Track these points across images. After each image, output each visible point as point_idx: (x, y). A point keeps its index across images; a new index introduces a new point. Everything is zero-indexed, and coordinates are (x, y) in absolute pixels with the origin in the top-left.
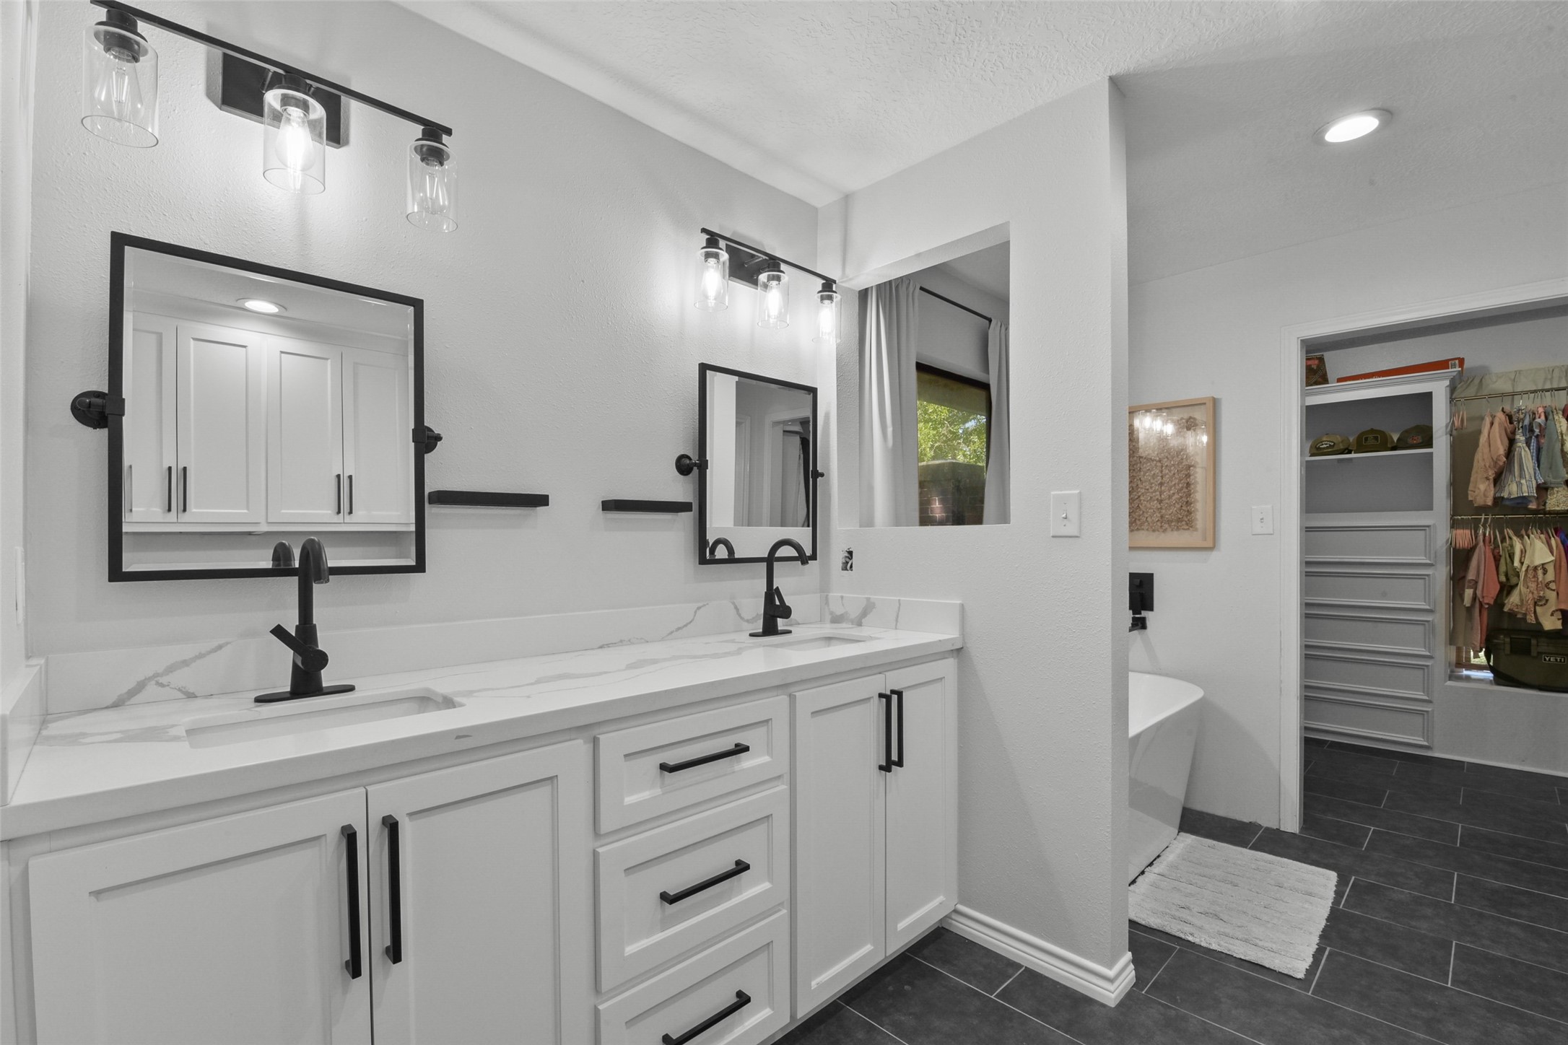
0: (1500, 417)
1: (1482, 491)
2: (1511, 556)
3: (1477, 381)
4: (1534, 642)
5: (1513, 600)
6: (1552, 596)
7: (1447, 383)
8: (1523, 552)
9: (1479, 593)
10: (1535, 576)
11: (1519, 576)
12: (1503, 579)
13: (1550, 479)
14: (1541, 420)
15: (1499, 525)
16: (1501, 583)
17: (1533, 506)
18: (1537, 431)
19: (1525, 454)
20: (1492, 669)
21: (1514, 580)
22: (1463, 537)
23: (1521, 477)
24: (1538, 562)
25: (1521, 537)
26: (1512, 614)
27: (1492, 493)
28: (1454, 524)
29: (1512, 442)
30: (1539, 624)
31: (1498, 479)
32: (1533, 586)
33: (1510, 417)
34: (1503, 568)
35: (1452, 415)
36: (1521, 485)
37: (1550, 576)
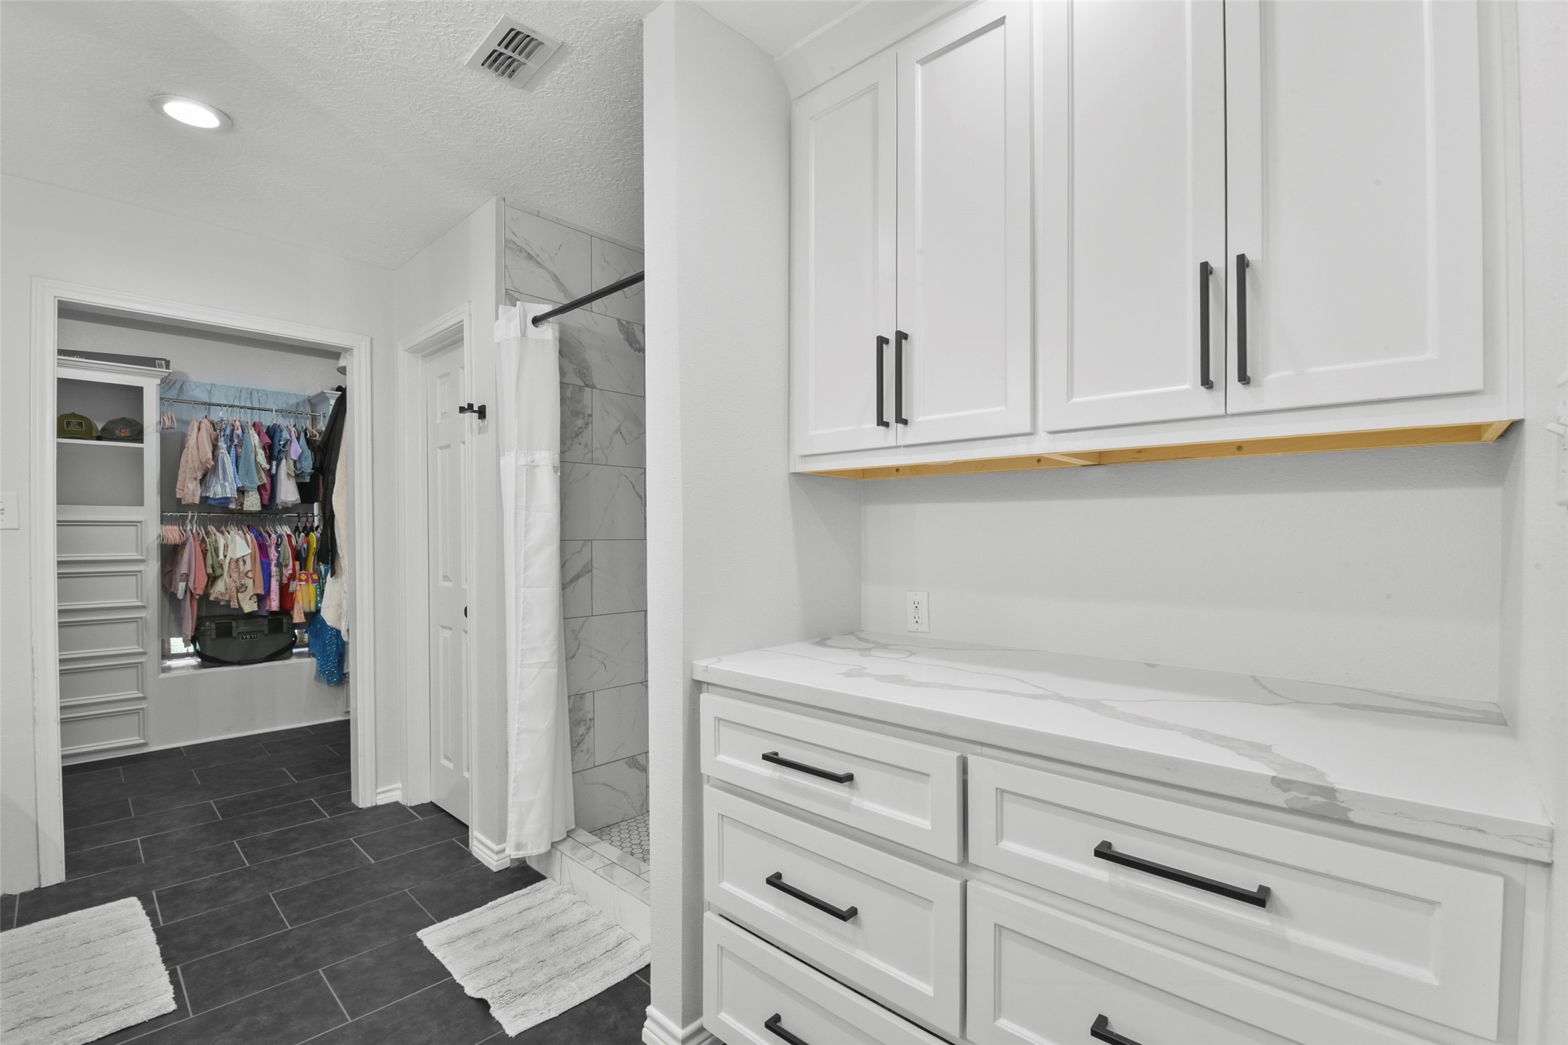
0: (206, 424)
1: (190, 490)
2: (216, 550)
3: (178, 385)
4: (234, 624)
5: (220, 587)
6: (249, 583)
7: (158, 381)
8: (226, 546)
9: (191, 585)
10: (237, 567)
11: (222, 568)
12: (210, 571)
13: (247, 484)
14: (239, 432)
15: (203, 523)
16: (208, 575)
17: (232, 506)
18: (236, 441)
19: (227, 460)
20: (197, 653)
21: (218, 572)
22: (173, 533)
23: (225, 479)
24: (239, 555)
25: (222, 533)
26: (217, 602)
27: (198, 494)
28: (164, 521)
29: (215, 447)
30: (240, 608)
31: (203, 481)
32: (235, 575)
33: (213, 424)
34: (209, 561)
35: (162, 414)
36: (223, 488)
37: (248, 566)
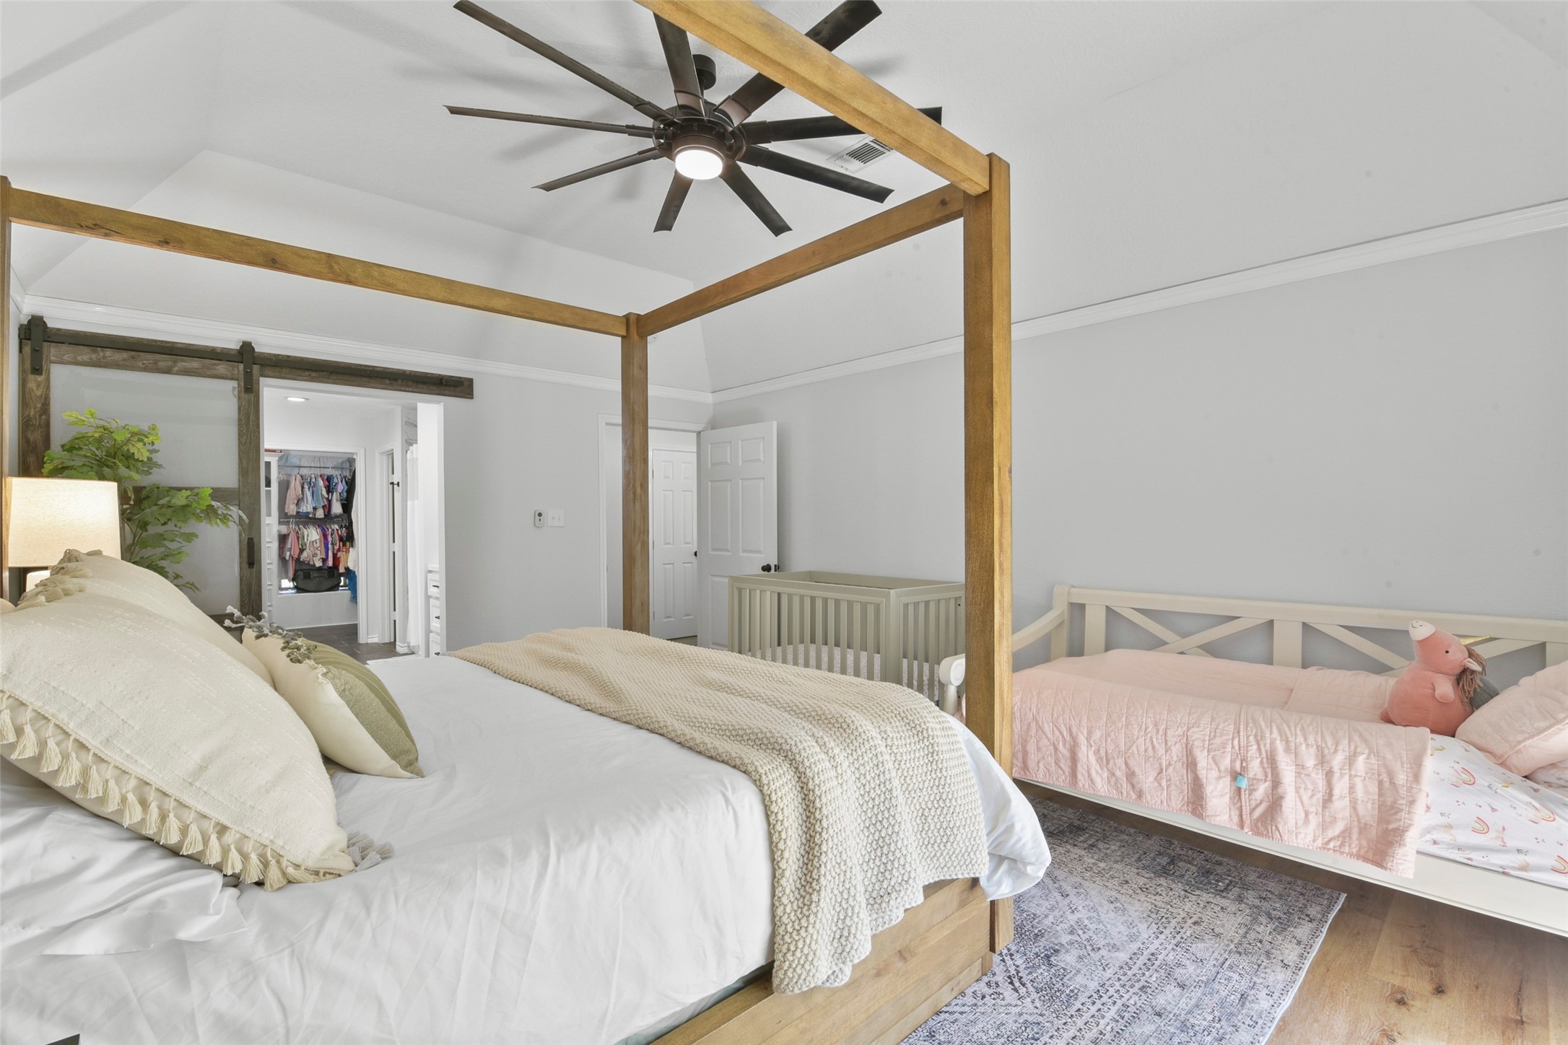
0: (298, 477)
1: (291, 509)
2: (303, 537)
3: (286, 459)
4: (311, 573)
5: (305, 554)
6: (318, 552)
7: (277, 458)
8: (308, 535)
9: (292, 553)
10: (313, 545)
11: (306, 545)
12: (300, 547)
13: (318, 505)
14: (314, 480)
15: (297, 524)
16: (300, 549)
17: (311, 516)
18: (312, 485)
19: (308, 493)
20: (296, 587)
21: (304, 547)
22: (284, 530)
23: (307, 503)
24: (314, 539)
25: (306, 528)
26: (303, 562)
27: (295, 510)
28: (280, 523)
29: (303, 488)
30: (314, 565)
31: (297, 504)
32: (312, 549)
33: (301, 476)
34: (300, 542)
35: (279, 473)
36: (307, 507)
37: (318, 545)
